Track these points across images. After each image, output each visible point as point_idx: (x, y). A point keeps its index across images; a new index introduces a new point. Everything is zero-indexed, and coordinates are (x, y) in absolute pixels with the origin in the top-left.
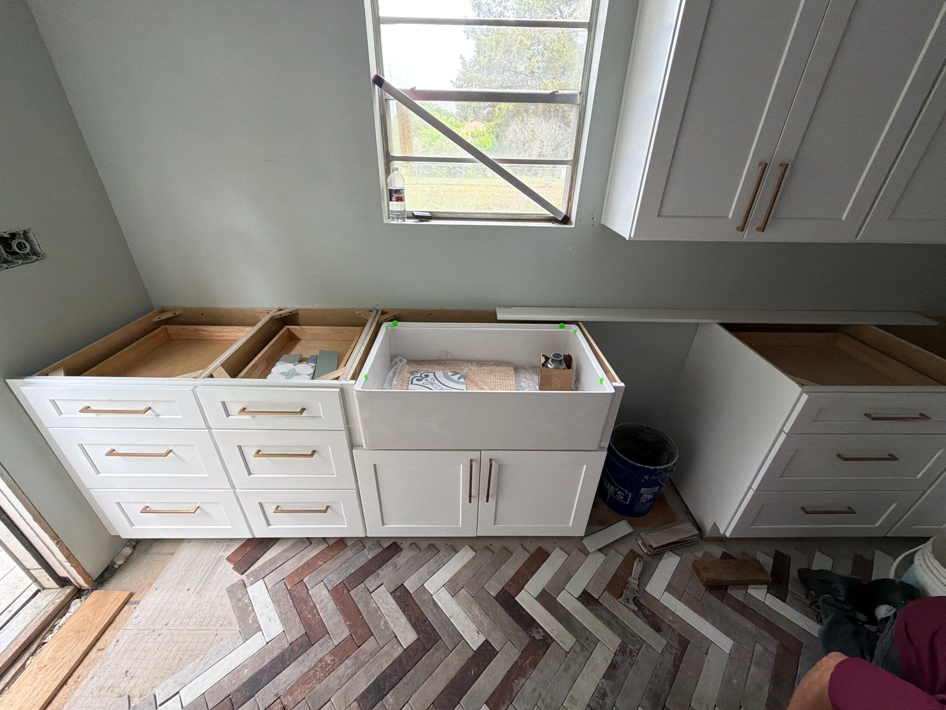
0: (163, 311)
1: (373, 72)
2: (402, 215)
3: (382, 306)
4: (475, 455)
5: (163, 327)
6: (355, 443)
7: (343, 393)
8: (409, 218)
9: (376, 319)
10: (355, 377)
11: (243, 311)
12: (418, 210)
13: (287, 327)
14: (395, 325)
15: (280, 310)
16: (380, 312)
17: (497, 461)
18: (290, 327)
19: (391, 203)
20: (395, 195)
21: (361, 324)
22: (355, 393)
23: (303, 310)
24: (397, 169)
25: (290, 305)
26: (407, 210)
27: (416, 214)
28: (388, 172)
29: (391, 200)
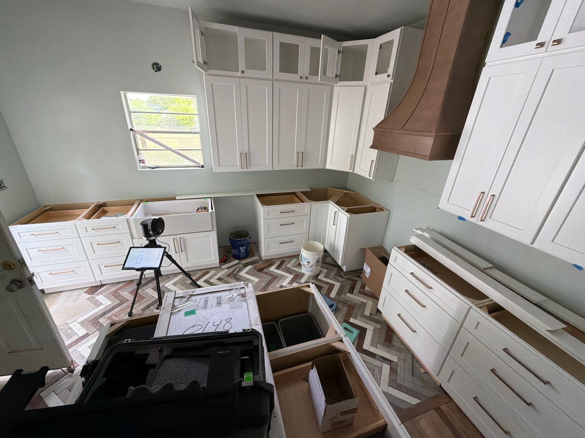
0: (45, 206)
1: (130, 127)
2: (144, 167)
3: (141, 198)
4: (175, 237)
5: (47, 212)
6: (133, 237)
7: (128, 220)
8: (148, 168)
9: (139, 202)
10: (131, 216)
11: (82, 204)
12: (151, 165)
13: (102, 208)
14: (146, 203)
15: (99, 202)
16: (140, 200)
17: (182, 238)
18: (104, 208)
19: (140, 164)
20: (141, 162)
21: (132, 204)
22: (132, 220)
23: (107, 201)
24: (141, 154)
25: (102, 201)
26: (146, 165)
27: (150, 167)
28: (138, 154)
29: (140, 163)
